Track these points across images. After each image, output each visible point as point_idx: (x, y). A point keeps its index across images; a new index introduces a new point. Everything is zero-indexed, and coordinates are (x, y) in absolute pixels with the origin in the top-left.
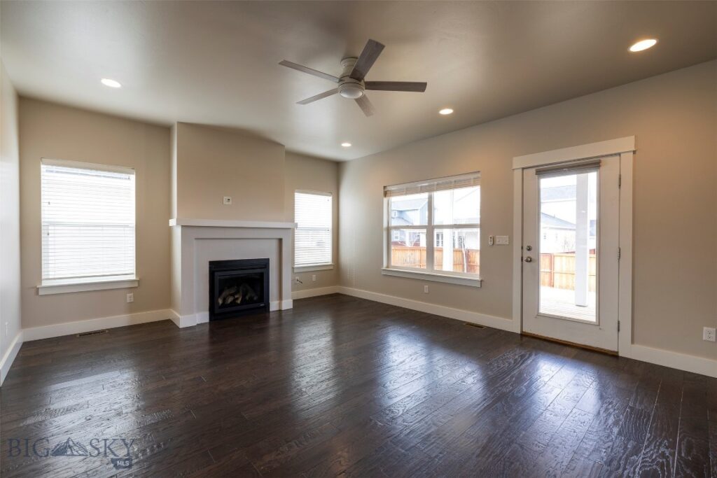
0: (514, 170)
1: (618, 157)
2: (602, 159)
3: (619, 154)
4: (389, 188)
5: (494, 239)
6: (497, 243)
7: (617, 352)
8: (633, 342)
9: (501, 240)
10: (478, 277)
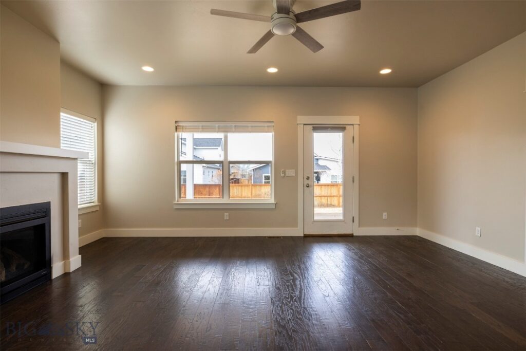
0: (298, 124)
1: (352, 126)
2: (347, 126)
3: (353, 125)
4: (181, 124)
5: (284, 172)
6: (287, 175)
7: (352, 234)
8: (359, 227)
9: (290, 173)
10: (272, 201)
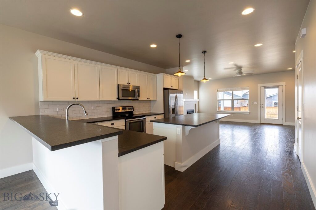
0: (258, 87)
1: (282, 86)
2: (279, 86)
5: (253, 103)
7: (282, 124)
8: (286, 122)
9: (255, 103)
10: (249, 112)
